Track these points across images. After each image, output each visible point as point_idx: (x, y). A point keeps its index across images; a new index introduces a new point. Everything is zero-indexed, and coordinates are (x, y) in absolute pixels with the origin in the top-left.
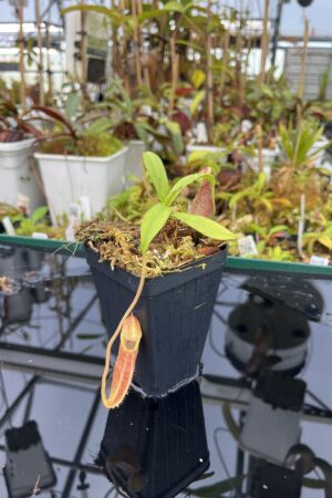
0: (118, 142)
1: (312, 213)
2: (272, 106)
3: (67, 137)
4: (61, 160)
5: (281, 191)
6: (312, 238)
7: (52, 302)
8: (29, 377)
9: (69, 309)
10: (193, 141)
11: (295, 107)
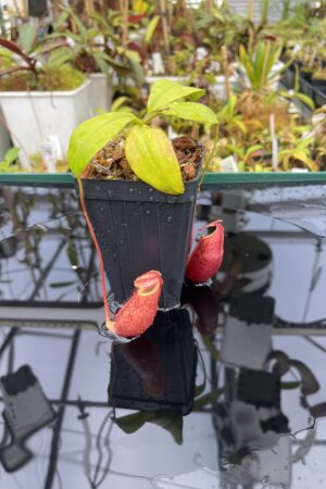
0: (80, 74)
1: (281, 133)
2: (223, 32)
3: (25, 72)
4: (25, 97)
5: (250, 113)
6: (286, 155)
7: (21, 254)
8: (7, 330)
9: (39, 260)
10: (150, 72)
11: (247, 30)
